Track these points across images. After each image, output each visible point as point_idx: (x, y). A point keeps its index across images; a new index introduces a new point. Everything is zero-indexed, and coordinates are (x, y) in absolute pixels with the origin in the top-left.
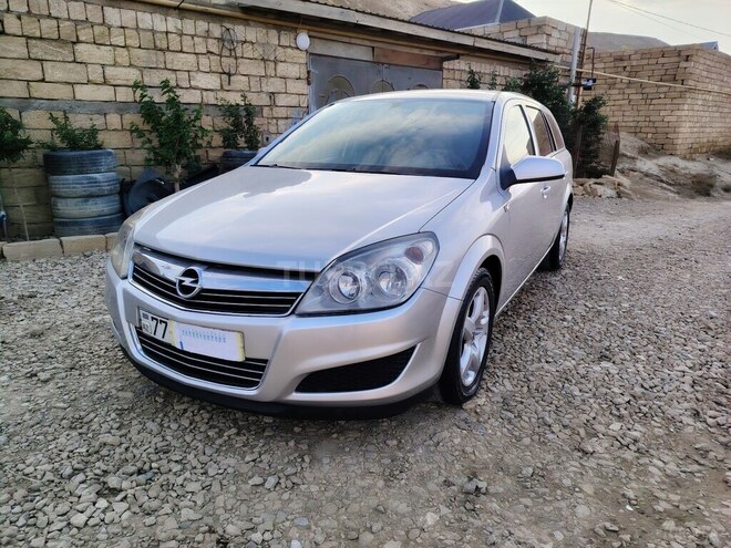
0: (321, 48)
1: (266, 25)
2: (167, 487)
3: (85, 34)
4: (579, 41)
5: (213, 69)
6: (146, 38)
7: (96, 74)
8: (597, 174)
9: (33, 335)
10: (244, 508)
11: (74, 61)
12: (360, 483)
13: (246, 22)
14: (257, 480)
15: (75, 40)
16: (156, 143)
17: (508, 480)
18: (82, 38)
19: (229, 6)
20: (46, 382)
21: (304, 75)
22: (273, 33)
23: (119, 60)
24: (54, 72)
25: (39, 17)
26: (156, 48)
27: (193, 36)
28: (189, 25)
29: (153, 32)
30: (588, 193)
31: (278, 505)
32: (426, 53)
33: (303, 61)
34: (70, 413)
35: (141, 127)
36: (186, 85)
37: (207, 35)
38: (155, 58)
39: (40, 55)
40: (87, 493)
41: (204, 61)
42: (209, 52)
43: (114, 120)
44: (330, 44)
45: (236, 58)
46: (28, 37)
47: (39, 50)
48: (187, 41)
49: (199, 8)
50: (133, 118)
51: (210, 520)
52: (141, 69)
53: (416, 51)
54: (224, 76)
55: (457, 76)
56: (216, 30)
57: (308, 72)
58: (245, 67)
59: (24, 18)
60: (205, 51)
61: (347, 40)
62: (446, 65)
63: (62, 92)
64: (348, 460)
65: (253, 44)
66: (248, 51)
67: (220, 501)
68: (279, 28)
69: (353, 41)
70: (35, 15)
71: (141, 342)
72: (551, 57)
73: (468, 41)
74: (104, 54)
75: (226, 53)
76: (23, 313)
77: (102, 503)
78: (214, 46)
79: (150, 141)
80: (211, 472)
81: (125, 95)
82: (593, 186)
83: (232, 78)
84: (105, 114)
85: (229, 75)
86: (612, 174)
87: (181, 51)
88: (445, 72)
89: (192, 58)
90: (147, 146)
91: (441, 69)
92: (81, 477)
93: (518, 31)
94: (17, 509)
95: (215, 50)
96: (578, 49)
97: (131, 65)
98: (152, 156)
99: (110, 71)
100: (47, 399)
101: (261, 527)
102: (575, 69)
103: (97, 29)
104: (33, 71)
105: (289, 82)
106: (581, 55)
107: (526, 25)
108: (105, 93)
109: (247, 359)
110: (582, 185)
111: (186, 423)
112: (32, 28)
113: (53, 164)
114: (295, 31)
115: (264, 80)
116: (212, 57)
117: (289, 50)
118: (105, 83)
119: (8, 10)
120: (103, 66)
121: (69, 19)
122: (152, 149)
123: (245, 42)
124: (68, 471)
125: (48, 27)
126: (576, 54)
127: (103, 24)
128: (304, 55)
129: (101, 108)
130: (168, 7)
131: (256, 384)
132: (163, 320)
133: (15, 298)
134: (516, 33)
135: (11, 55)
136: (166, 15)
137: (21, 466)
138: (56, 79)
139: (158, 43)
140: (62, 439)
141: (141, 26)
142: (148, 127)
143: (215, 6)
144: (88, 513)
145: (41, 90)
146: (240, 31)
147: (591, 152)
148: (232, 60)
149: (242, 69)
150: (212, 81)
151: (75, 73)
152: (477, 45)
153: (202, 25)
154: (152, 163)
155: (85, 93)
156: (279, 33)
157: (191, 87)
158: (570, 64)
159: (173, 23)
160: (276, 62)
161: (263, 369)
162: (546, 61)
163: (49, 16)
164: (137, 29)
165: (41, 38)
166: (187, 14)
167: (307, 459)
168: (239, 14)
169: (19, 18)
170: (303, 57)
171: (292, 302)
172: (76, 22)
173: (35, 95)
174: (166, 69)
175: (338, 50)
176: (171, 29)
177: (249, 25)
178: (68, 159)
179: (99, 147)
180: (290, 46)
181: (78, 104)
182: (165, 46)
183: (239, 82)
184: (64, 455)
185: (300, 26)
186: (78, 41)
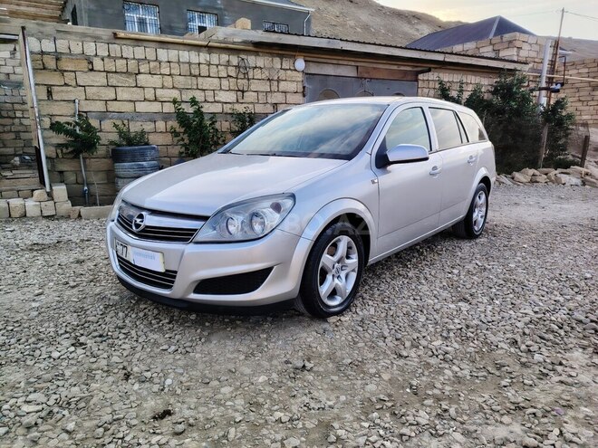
0: (314, 69)
1: (272, 55)
2: (112, 345)
3: (144, 68)
4: (550, 51)
5: (232, 88)
6: (185, 69)
7: (150, 94)
8: (565, 165)
9: (78, 262)
10: (149, 360)
11: (136, 86)
12: (229, 355)
13: (256, 53)
14: (165, 347)
15: (137, 72)
16: (187, 141)
17: (331, 365)
18: (142, 71)
19: (245, 42)
20: (73, 287)
21: (300, 89)
22: (277, 60)
23: (165, 84)
24: (123, 94)
25: (115, 59)
26: (191, 75)
27: (217, 66)
28: (215, 58)
29: (190, 63)
30: (551, 181)
31: (171, 361)
32: (402, 68)
33: (300, 80)
34: (79, 304)
35: (178, 130)
36: (211, 99)
37: (228, 64)
38: (190, 82)
39: (115, 83)
40: (66, 343)
41: (225, 82)
42: (228, 76)
43: (161, 125)
44: (321, 65)
45: (249, 79)
46: (108, 72)
47: (114, 80)
48: (213, 69)
49: (223, 45)
50: (174, 124)
51: (126, 364)
52: (180, 90)
53: (395, 67)
54: (239, 93)
55: (432, 85)
56: (234, 60)
57: (304, 87)
58: (255, 86)
59: (106, 60)
60: (226, 76)
61: (335, 62)
62: (421, 77)
63: (128, 107)
64: (229, 343)
65: (261, 68)
66: (258, 74)
67: (137, 356)
68: (281, 56)
69: (341, 62)
70: (113, 57)
71: (119, 261)
72: (518, 67)
73: (440, 57)
74: (156, 81)
75: (241, 76)
76: (78, 249)
77: (72, 349)
78: (232, 72)
79: (183, 140)
80: (140, 340)
81: (169, 108)
82: (559, 175)
83: (245, 94)
84: (155, 122)
85: (243, 92)
86: (582, 165)
87: (209, 76)
88: (420, 82)
89: (217, 81)
90: (182, 143)
91: (417, 80)
92: (67, 335)
93: (491, 47)
94: (28, 347)
95: (233, 74)
96: (548, 57)
97: (174, 88)
98: (183, 150)
99: (159, 92)
100: (69, 296)
101: (153, 371)
102: (545, 75)
103: (152, 64)
104: (110, 94)
105: (288, 95)
106: (553, 63)
107: (499, 41)
108: (156, 107)
109: (167, 271)
110: (546, 174)
111: (141, 314)
112: (110, 66)
113: (116, 155)
114: (294, 58)
115: (269, 95)
116: (231, 80)
117: (289, 72)
118: (156, 100)
119: (96, 55)
120: (155, 88)
121: (134, 59)
122: (184, 145)
123: (256, 67)
124: (62, 332)
125: (121, 64)
126: (546, 63)
127: (156, 60)
128: (300, 75)
129: (152, 118)
130: (201, 46)
131: (170, 287)
132: (125, 245)
133: (78, 241)
134: (490, 48)
135: (97, 84)
136: (199, 52)
137: (39, 327)
138: (124, 99)
139: (193, 72)
140: (68, 317)
141: (181, 60)
142: (182, 130)
143: (234, 43)
144: (62, 353)
145: (114, 106)
146: (251, 60)
147: (560, 145)
148: (246, 81)
149: (253, 87)
150: (231, 97)
151: (137, 94)
152: (447, 60)
153: (225, 57)
154: (184, 155)
155: (141, 107)
156: (282, 60)
157: (215, 102)
158: (540, 71)
159: (204, 57)
160: (279, 81)
161: (175, 277)
162: (515, 70)
163: (122, 57)
164: (179, 62)
165: (116, 72)
166: (214, 50)
167: (203, 340)
168: (251, 48)
169: (103, 60)
170: (300, 77)
171: (192, 235)
172: (139, 60)
173: (110, 109)
174: (198, 89)
175: (329, 70)
176: (202, 61)
177: (258, 55)
178: (126, 152)
179: (147, 144)
180: (290, 69)
181: (137, 115)
182: (197, 73)
183: (250, 96)
184: (64, 324)
185: (297, 54)
186: (139, 73)
